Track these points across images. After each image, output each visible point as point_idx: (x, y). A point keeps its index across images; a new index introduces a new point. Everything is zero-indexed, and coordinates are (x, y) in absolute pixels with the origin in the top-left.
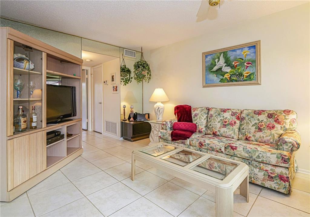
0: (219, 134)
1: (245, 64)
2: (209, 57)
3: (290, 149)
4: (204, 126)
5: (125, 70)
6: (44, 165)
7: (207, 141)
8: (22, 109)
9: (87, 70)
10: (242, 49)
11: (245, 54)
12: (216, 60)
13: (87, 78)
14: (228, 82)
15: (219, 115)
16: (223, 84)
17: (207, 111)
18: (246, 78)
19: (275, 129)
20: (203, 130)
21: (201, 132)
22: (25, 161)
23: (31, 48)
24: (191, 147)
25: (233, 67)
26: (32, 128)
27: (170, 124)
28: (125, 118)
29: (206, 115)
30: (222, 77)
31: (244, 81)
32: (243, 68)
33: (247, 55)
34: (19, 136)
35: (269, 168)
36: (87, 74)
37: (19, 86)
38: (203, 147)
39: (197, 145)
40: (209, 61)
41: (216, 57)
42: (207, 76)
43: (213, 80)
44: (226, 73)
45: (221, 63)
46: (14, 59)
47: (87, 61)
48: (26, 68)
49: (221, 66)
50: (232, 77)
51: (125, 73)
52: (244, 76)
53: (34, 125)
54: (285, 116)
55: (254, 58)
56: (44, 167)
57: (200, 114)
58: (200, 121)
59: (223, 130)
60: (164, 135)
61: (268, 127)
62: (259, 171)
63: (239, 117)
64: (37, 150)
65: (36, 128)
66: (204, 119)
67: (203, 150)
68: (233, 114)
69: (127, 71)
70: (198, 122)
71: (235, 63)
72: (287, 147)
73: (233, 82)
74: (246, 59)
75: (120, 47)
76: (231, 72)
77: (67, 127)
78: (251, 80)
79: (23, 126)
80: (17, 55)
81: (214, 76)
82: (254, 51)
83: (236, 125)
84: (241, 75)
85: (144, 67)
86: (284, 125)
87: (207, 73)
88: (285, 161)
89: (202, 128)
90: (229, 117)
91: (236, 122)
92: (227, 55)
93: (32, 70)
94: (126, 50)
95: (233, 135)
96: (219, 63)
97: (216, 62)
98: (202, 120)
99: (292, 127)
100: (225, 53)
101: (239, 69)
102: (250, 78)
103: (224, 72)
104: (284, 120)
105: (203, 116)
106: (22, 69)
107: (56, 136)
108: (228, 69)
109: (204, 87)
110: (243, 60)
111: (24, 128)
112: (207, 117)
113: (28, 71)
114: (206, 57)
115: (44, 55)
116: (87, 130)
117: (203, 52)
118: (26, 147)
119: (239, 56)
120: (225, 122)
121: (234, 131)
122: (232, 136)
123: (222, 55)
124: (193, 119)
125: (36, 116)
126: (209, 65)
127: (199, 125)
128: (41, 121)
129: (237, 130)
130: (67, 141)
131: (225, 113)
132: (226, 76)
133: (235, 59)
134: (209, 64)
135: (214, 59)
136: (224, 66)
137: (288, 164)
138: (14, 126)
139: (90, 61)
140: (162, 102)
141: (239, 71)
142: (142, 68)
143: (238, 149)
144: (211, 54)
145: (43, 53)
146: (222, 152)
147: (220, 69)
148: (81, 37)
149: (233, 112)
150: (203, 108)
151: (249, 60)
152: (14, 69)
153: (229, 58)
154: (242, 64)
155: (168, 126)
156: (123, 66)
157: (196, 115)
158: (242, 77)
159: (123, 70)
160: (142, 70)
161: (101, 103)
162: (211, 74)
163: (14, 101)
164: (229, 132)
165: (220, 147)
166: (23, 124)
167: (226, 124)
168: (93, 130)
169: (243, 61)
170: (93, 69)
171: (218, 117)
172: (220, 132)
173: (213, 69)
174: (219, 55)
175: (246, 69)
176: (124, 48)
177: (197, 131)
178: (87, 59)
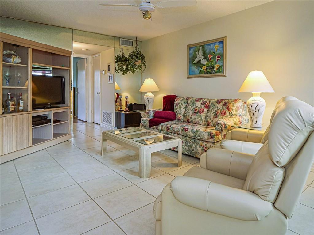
0: (191, 121)
1: (216, 57)
2: (192, 50)
3: (220, 128)
4: (182, 114)
5: (122, 60)
6: (29, 143)
7: (173, 126)
8: (10, 95)
9: (87, 59)
10: (214, 43)
11: (217, 48)
12: (197, 53)
13: (87, 67)
14: (205, 74)
15: (193, 104)
16: (201, 75)
17: (186, 101)
18: (216, 71)
19: (226, 115)
20: (181, 118)
21: (180, 120)
22: (12, 136)
23: (18, 46)
24: (162, 131)
25: (208, 60)
26: (19, 111)
27: (152, 113)
28: (121, 108)
29: (186, 105)
30: (200, 69)
31: (215, 73)
32: (215, 61)
33: (218, 49)
34: (8, 115)
35: (204, 144)
36: (87, 63)
37: (8, 76)
38: (169, 131)
39: (166, 129)
40: (192, 53)
41: (197, 50)
42: (191, 68)
43: (195, 71)
44: (204, 66)
45: (200, 56)
46: (3, 55)
47: (82, 50)
48: (14, 62)
49: (200, 58)
50: (207, 69)
51: (122, 62)
52: (215, 69)
53: (21, 108)
54: (233, 104)
55: (222, 52)
56: (29, 144)
57: (180, 104)
58: (180, 109)
59: (194, 117)
60: (144, 123)
61: (222, 113)
62: (199, 147)
63: (207, 105)
64: (23, 129)
65: (23, 111)
66: (184, 108)
67: (169, 133)
68: (203, 103)
69: (125, 60)
70: (178, 111)
71: (210, 56)
72: (219, 127)
73: (208, 74)
74: (217, 53)
75: (115, 37)
76: (207, 65)
77: (53, 113)
78: (220, 73)
79: (11, 108)
80: (6, 52)
81: (195, 68)
82: (222, 46)
83: (204, 113)
84: (213, 67)
85: (137, 58)
86: (232, 111)
87: (190, 65)
88: (212, 137)
89: (181, 117)
90: (199, 106)
91: (204, 110)
92: (204, 49)
93: (19, 63)
94: (122, 40)
95: (200, 121)
96: (199, 55)
97: (196, 55)
98: (182, 109)
99: (236, 113)
100: (203, 46)
101: (212, 62)
102: (219, 70)
103: (202, 64)
104: (232, 108)
105: (182, 105)
106: (10, 63)
107: (42, 119)
108: (204, 62)
109: (188, 78)
110: (215, 53)
111: (12, 111)
112: (186, 106)
113: (15, 64)
114: (190, 49)
115: (30, 51)
116: (87, 121)
117: (188, 44)
118: (13, 125)
119: (212, 50)
120: (196, 110)
121: (201, 118)
122: (200, 123)
123: (201, 48)
124: (175, 108)
125: (23, 101)
126: (192, 57)
127: (178, 113)
128: (28, 106)
129: (203, 117)
130: (54, 126)
131: (197, 102)
132: (204, 68)
133: (210, 53)
134: (192, 55)
135: (195, 52)
136: (202, 59)
137: (213, 140)
138: (3, 108)
139: (85, 50)
140: (152, 92)
141: (212, 64)
142: (136, 58)
143: (189, 131)
144: (194, 47)
145: (29, 49)
146: (180, 134)
147: (199, 61)
148: (72, 29)
149: (203, 101)
150: (184, 98)
151: (219, 55)
152: (3, 64)
153: (206, 51)
154: (214, 58)
155: (151, 115)
156: (121, 55)
157: (177, 105)
158: (214, 70)
159: (121, 60)
160: (135, 60)
161: (99, 93)
162: (193, 66)
163: (3, 88)
164: (197, 118)
165: (179, 130)
166: (11, 107)
167: (196, 112)
168: (92, 122)
169: (215, 55)
170: (93, 57)
171: (192, 105)
172: (191, 119)
173: (194, 61)
174: (199, 48)
175: (217, 62)
176: (120, 38)
177: (177, 119)
178: (83, 48)
